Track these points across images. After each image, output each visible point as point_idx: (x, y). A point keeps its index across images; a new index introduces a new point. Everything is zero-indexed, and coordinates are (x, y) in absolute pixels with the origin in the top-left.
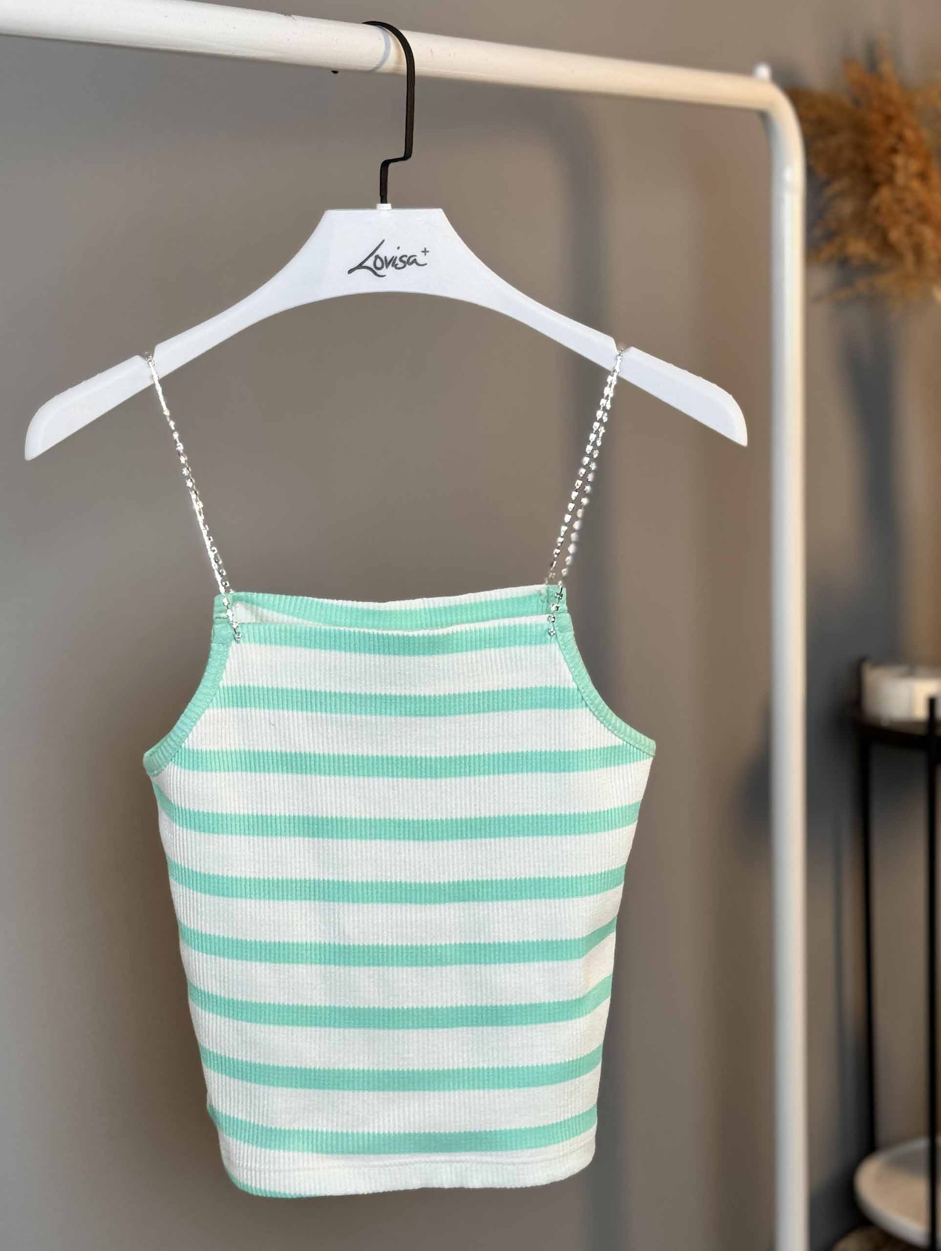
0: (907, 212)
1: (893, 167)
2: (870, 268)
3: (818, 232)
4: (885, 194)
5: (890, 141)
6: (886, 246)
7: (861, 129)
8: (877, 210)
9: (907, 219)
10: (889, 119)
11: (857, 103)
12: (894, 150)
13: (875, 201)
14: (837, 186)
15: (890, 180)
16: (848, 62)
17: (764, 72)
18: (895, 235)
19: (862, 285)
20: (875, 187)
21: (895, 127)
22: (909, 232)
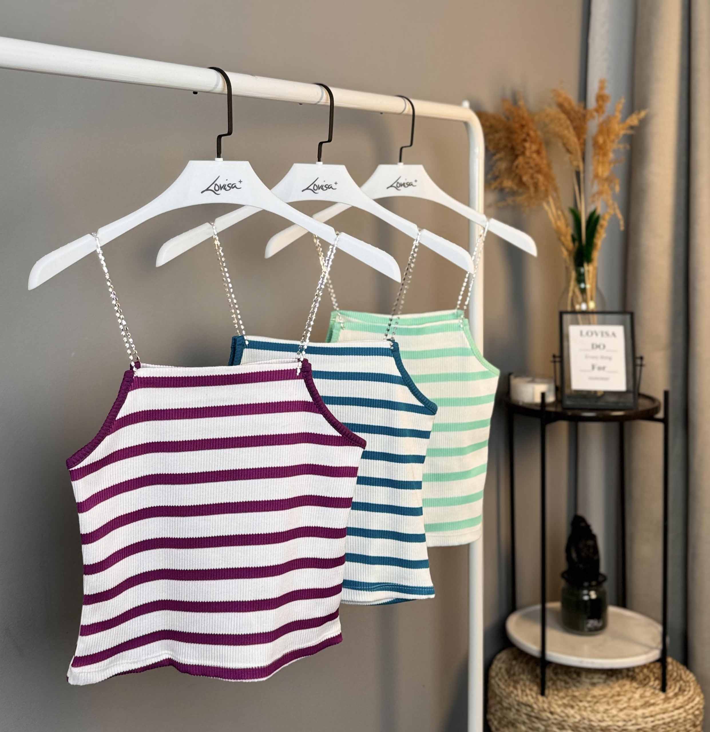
0: (531, 168)
1: (524, 147)
2: (514, 193)
3: (490, 176)
4: (521, 160)
5: (524, 136)
6: (521, 183)
7: (510, 131)
8: (517, 167)
9: (531, 171)
10: (523, 126)
11: (508, 119)
12: (525, 140)
13: (516, 163)
14: (498, 156)
15: (523, 153)
16: (504, 100)
17: (466, 104)
18: (525, 179)
19: (510, 200)
20: (516, 156)
21: (525, 130)
22: (532, 177)
